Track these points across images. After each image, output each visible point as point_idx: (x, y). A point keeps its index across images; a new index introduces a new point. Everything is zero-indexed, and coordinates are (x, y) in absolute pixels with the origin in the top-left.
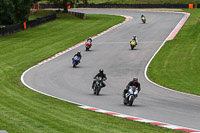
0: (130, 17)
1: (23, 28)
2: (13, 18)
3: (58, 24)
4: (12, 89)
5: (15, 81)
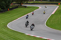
0: (41, 7)
1: (8, 10)
2: (5, 7)
3: (19, 9)
4: (5, 29)
5: (5, 26)
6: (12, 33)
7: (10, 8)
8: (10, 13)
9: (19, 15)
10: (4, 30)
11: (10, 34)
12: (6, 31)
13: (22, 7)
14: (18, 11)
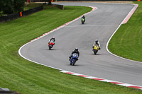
1: (20, 16)
2: (13, 9)
4: (12, 59)
5: (14, 54)
6: (30, 70)
7: (25, 9)
8: (24, 23)
9: (46, 26)
10: (11, 62)
11: (26, 72)
12: (17, 63)
13: (52, 9)
14: (44, 17)
